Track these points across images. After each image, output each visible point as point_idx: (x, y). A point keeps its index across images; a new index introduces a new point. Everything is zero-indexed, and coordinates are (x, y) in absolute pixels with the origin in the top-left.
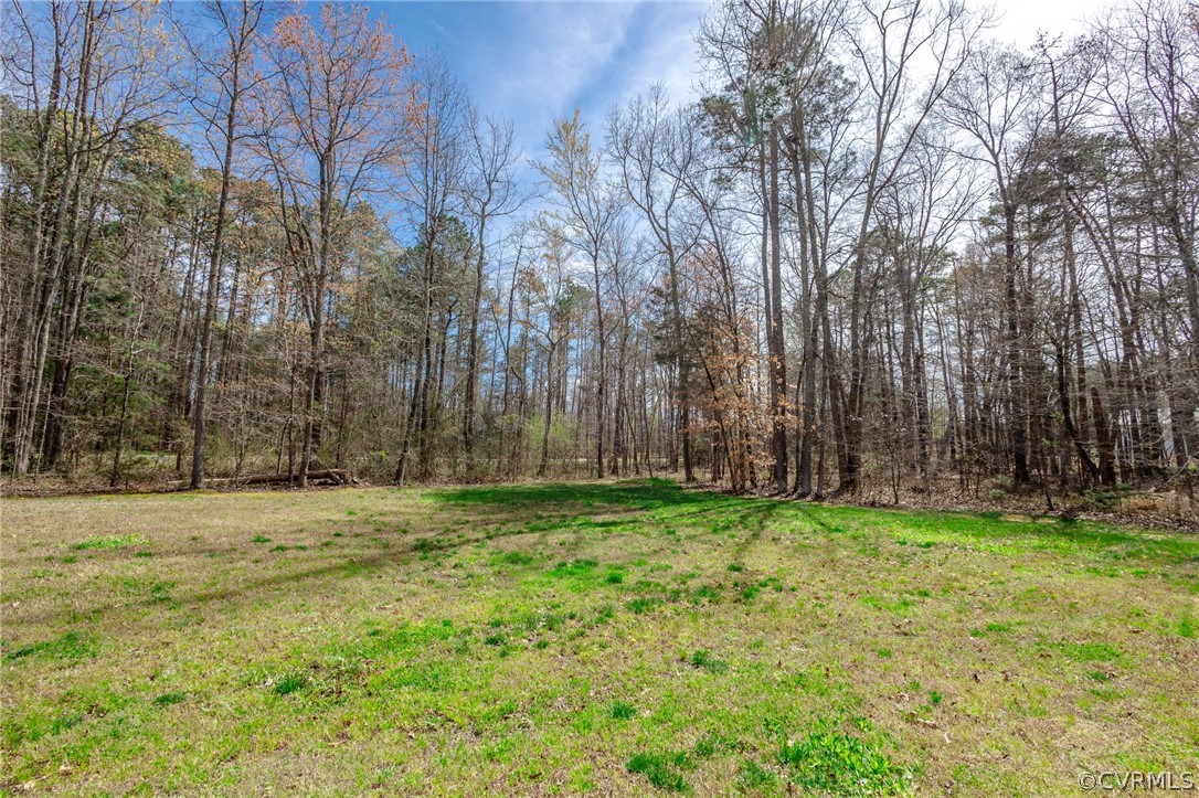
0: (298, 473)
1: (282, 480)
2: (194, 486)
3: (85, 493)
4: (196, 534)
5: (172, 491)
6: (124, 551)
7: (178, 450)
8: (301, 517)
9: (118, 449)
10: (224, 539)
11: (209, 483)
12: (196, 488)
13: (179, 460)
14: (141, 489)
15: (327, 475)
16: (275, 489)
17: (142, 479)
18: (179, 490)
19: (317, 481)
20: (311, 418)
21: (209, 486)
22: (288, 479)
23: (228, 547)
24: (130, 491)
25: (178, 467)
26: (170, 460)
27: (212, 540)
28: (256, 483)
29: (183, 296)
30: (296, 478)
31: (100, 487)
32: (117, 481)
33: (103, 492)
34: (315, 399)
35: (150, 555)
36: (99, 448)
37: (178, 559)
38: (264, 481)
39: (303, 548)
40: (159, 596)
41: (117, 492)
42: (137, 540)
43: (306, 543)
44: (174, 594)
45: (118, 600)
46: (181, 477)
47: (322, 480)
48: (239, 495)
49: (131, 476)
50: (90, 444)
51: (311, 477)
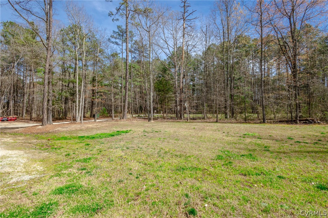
0: (295, 119)
1: (289, 121)
2: (264, 122)
3: (240, 123)
4: (270, 134)
5: (259, 123)
6: (254, 137)
7: (257, 113)
8: (302, 133)
9: (245, 113)
10: (279, 137)
11: (268, 121)
12: (264, 123)
13: (258, 115)
14: (251, 122)
15: (307, 120)
16: (288, 124)
17: (251, 120)
18: (260, 123)
19: (302, 122)
20: (298, 101)
21: (268, 122)
22: (291, 121)
23: (280, 139)
24: (249, 123)
25: (258, 117)
26: (256, 115)
27: (275, 137)
28: (281, 122)
29: (252, 74)
30: (294, 121)
31: (243, 122)
32: (246, 120)
33: (244, 123)
34: (298, 95)
35: (260, 138)
36: (241, 113)
37: (268, 140)
38: (283, 121)
39: (307, 143)
40: (266, 149)
41: (247, 123)
42: (257, 134)
43: (307, 141)
44: (270, 149)
45: (258, 149)
46: (260, 120)
47: (304, 122)
48: (277, 125)
49: (249, 119)
50: (239, 112)
51: (300, 121)
